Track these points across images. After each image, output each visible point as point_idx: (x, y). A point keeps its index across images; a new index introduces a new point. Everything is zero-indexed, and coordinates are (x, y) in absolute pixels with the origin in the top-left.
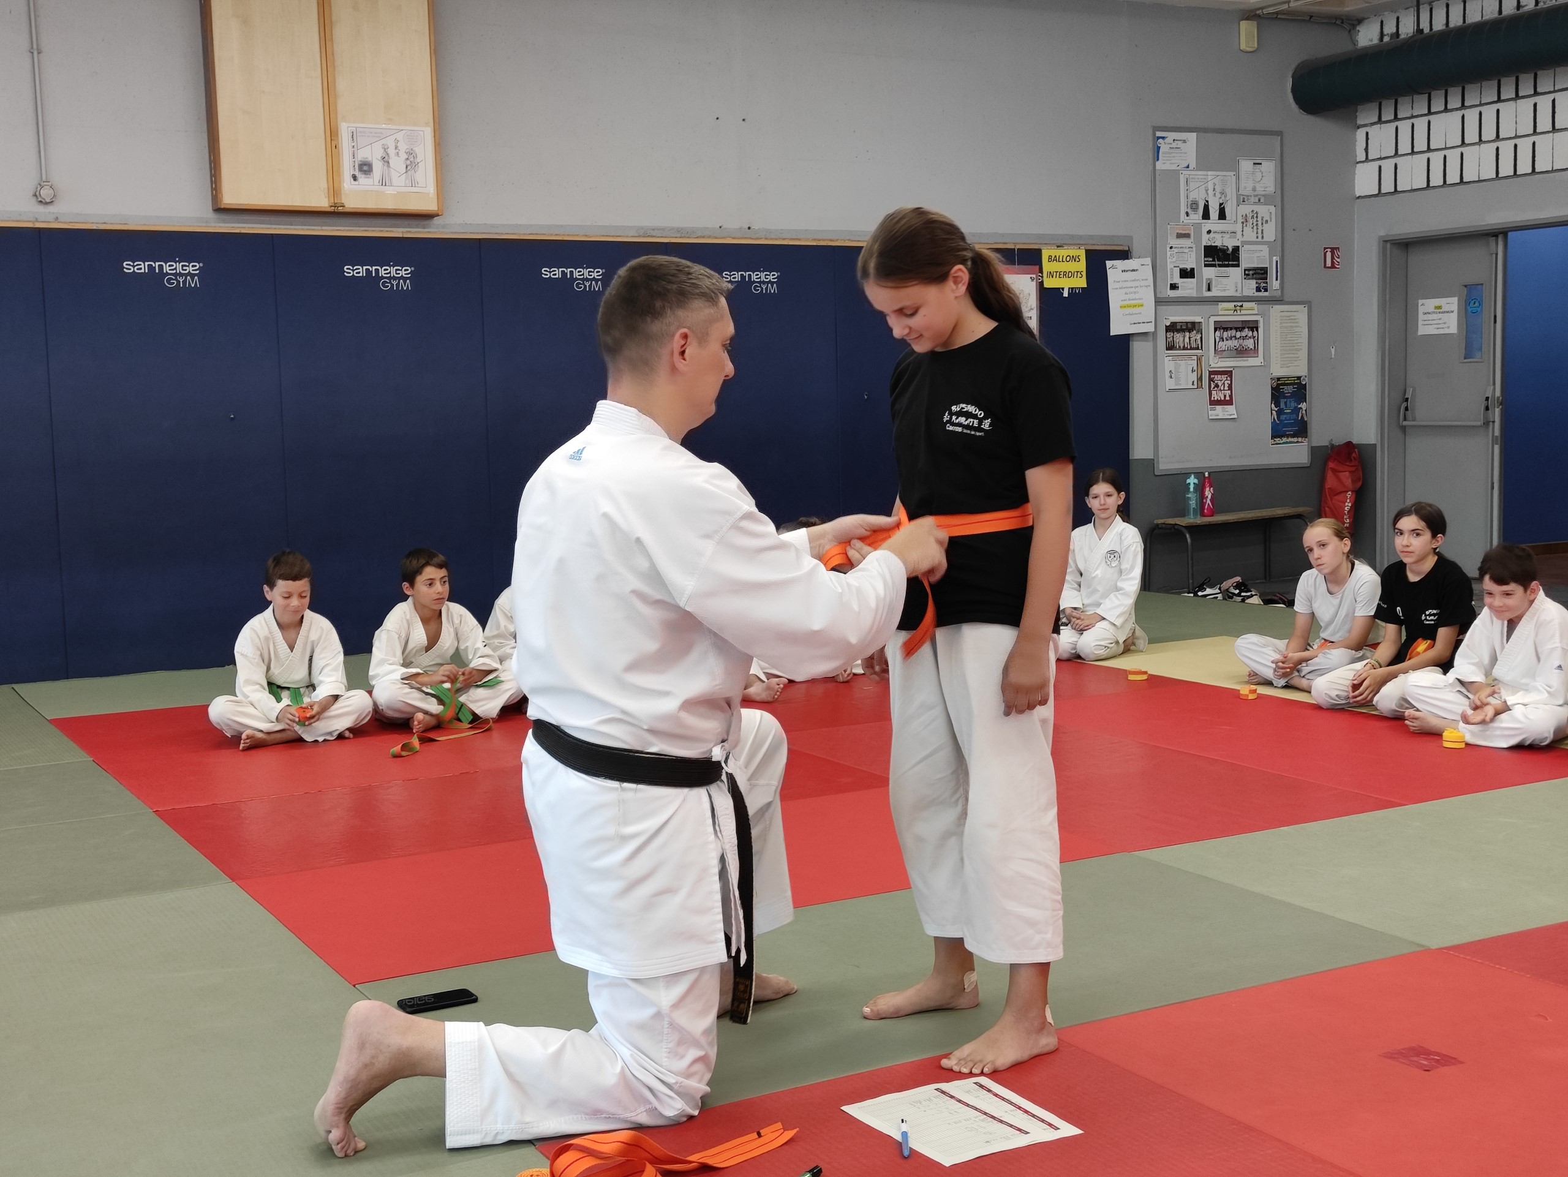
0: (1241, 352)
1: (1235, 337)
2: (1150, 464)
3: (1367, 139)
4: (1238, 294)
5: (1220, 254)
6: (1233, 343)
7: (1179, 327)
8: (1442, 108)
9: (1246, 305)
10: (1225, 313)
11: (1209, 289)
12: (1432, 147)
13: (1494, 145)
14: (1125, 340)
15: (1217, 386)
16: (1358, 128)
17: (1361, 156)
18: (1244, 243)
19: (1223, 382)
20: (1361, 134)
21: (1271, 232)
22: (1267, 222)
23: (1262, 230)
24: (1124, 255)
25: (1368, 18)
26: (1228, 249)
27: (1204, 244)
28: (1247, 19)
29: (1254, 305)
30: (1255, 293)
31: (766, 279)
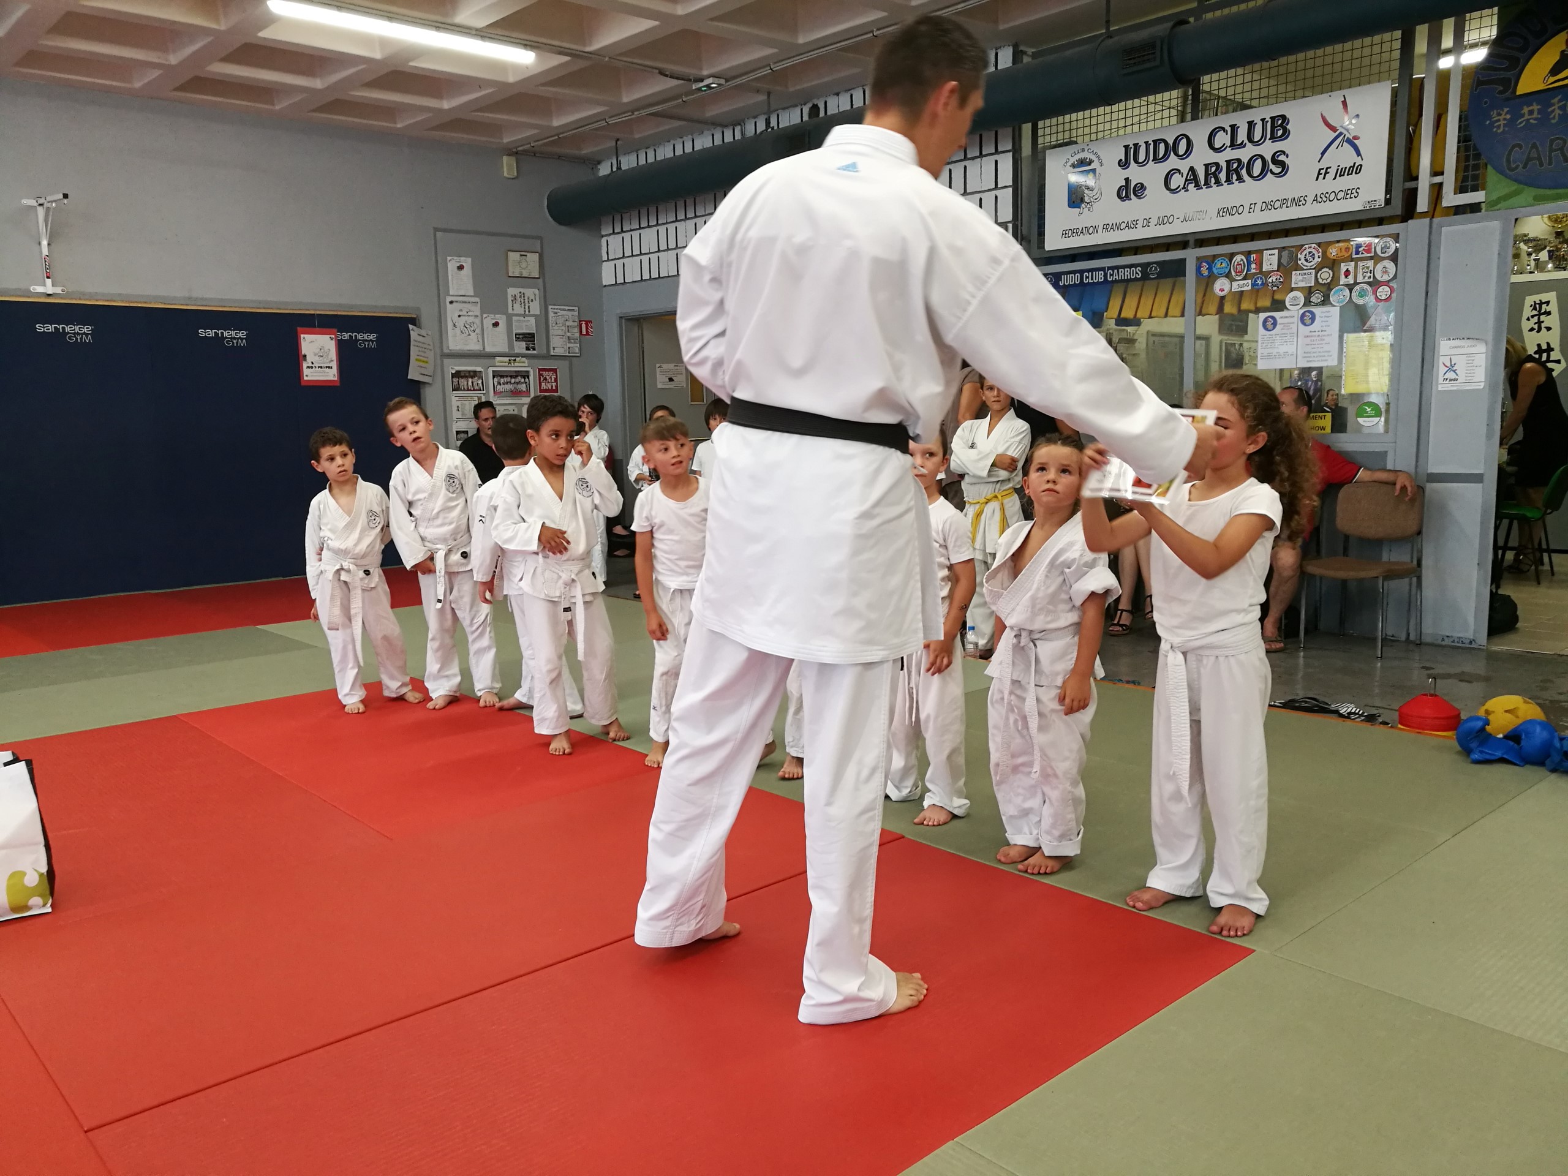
0: (516, 393)
1: (510, 382)
3: (608, 245)
4: (511, 352)
6: (509, 387)
7: (462, 374)
8: (646, 225)
9: (518, 359)
10: (501, 365)
11: (484, 348)
12: (643, 252)
13: (675, 252)
14: (418, 384)
16: (603, 236)
17: (605, 258)
18: (514, 316)
20: (604, 240)
21: (535, 308)
22: (532, 301)
23: (529, 307)
25: (604, 160)
28: (509, 155)
29: (524, 359)
30: (525, 351)
31: (81, 331)
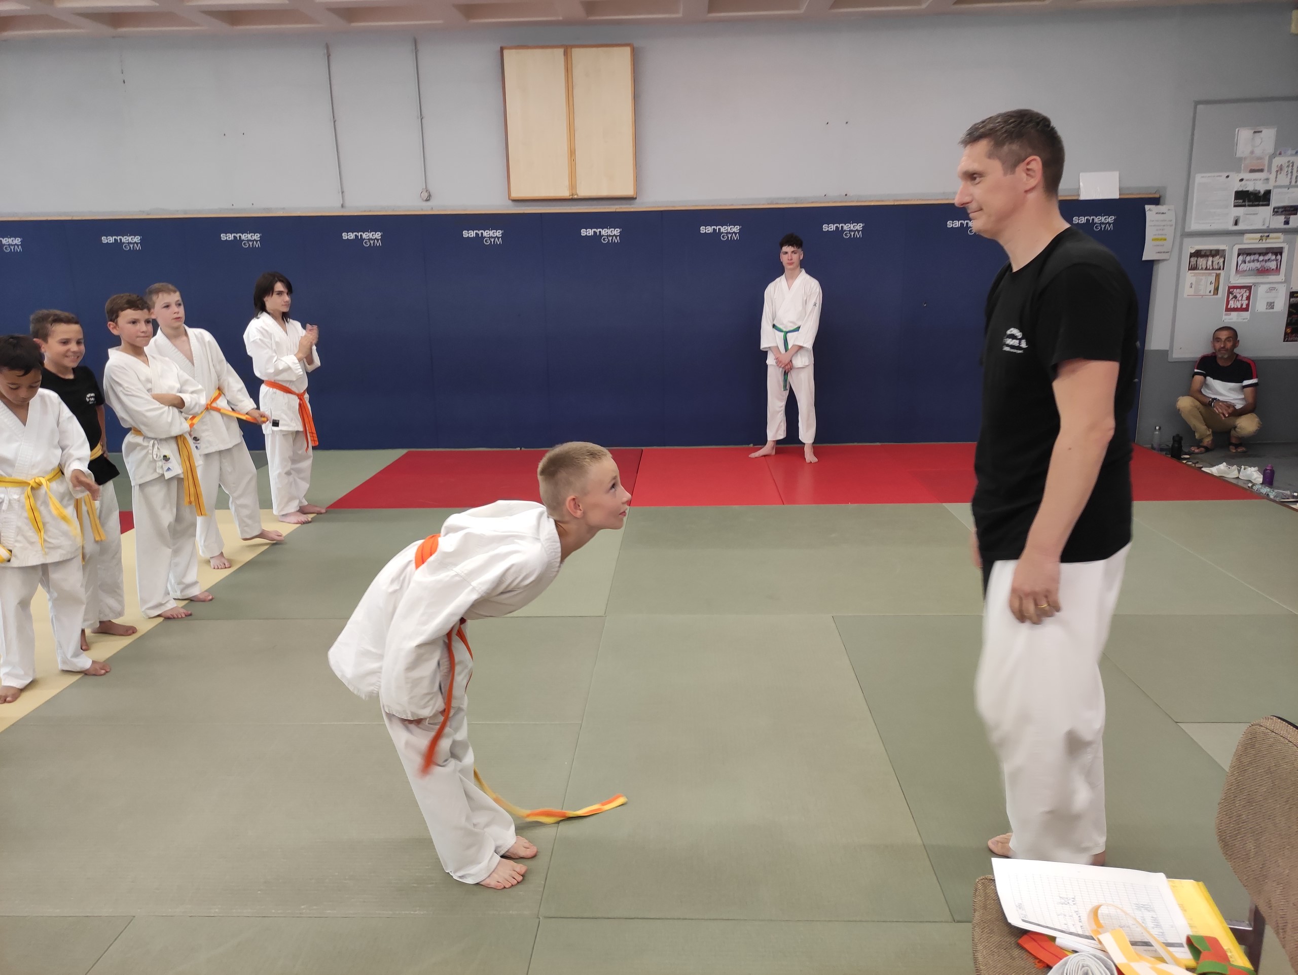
0: (1263, 272)
1: (1258, 260)
2: (1164, 354)
4: (1265, 227)
5: (1252, 197)
6: (1255, 265)
7: (1203, 253)
9: (1272, 235)
10: (1251, 242)
11: (1236, 223)
14: (1151, 263)
15: (1235, 297)
18: (1275, 187)
19: (1242, 294)
24: (1156, 201)
26: (1259, 192)
27: (1236, 189)
29: (1280, 235)
30: (1282, 226)
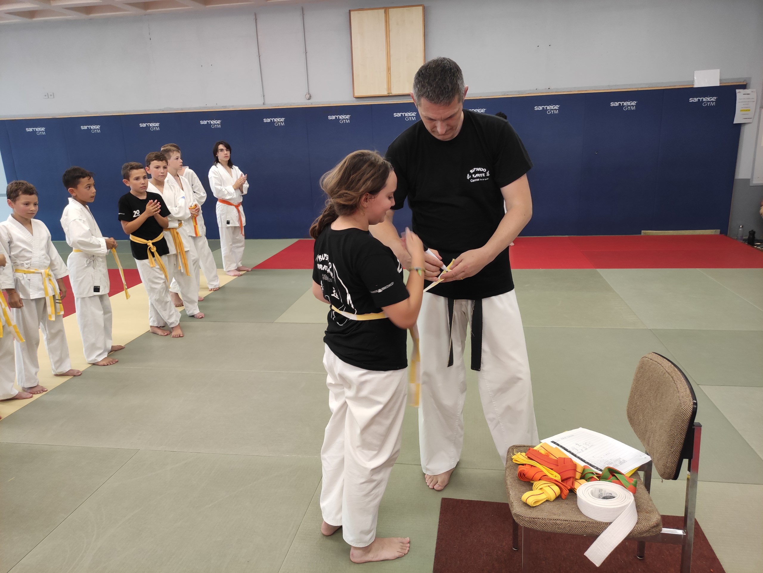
2: (747, 181)
14: (740, 125)
24: (744, 87)
31: (553, 108)
